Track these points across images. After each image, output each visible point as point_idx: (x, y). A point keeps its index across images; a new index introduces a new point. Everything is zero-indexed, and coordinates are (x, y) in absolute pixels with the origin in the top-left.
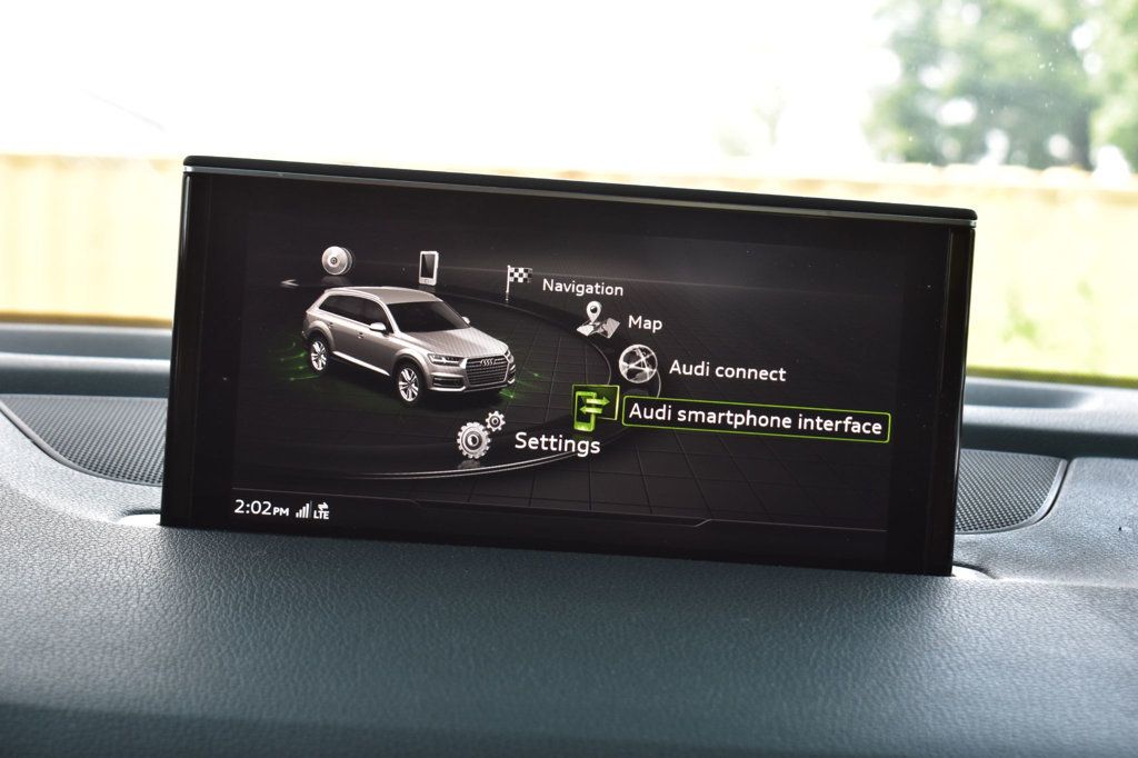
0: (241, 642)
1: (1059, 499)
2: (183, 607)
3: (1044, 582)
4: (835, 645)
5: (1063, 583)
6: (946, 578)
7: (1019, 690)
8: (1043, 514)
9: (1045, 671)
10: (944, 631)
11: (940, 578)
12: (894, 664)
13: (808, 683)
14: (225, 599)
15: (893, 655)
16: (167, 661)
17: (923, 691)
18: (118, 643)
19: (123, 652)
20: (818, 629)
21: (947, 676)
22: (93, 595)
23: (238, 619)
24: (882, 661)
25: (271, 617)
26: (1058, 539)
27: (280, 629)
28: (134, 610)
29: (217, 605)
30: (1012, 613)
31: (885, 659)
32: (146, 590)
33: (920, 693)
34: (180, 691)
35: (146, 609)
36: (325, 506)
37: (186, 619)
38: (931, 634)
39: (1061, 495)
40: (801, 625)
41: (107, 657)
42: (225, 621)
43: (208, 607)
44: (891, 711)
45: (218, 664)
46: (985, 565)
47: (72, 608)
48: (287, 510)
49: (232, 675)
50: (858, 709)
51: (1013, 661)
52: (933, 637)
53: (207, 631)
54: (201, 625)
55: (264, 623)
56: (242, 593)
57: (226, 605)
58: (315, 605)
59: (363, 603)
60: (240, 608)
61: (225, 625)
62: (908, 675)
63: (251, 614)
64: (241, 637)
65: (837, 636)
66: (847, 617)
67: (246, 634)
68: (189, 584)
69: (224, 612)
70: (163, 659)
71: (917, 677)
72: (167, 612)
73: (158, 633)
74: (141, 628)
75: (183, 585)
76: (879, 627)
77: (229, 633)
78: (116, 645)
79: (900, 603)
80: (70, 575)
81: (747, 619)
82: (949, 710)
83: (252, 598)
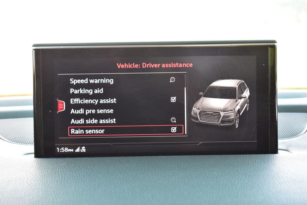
0: (59, 193)
2: (41, 183)
4: (243, 179)
6: (276, 154)
7: (301, 189)
10: (277, 171)
11: (274, 155)
12: (261, 184)
13: (235, 192)
14: (54, 180)
15: (261, 181)
16: (36, 201)
17: (271, 192)
19: (23, 200)
20: (237, 174)
21: (278, 186)
22: (13, 182)
23: (58, 186)
24: (258, 183)
25: (68, 184)
27: (71, 188)
28: (26, 186)
29: (51, 182)
30: (297, 164)
31: (259, 182)
32: (30, 179)
35: (30, 185)
36: (84, 147)
37: (42, 187)
38: (273, 173)
40: (232, 173)
41: (18, 201)
42: (54, 187)
43: (48, 183)
44: (261, 199)
45: (52, 201)
46: (288, 149)
47: (6, 187)
48: (73, 150)
50: (251, 199)
51: (299, 180)
52: (273, 174)
53: (48, 190)
54: (47, 189)
55: (66, 186)
56: (59, 177)
57: (54, 182)
58: (82, 179)
59: (96, 178)
60: (59, 182)
61: (54, 188)
62: (266, 187)
63: (62, 184)
64: (59, 191)
65: (243, 176)
66: (246, 170)
67: (60, 190)
68: (43, 176)
69: (54, 184)
70: (35, 201)
71: (269, 187)
72: (36, 185)
73: (33, 192)
74: (28, 191)
75: (41, 177)
76: (256, 172)
77: (55, 190)
78: (20, 197)
79: (262, 164)
80: (6, 176)
81: (215, 173)
82: (280, 197)
83: (62, 179)
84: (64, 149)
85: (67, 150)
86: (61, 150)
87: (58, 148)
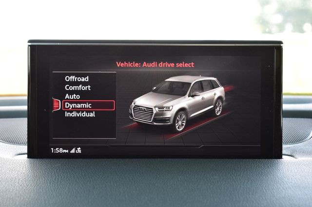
0: (52, 194)
2: (33, 184)
4: (245, 184)
6: (281, 160)
7: (306, 195)
8: (310, 137)
10: (281, 177)
11: (278, 160)
12: (265, 189)
13: (237, 197)
14: (46, 180)
15: (264, 186)
16: (27, 202)
17: (275, 197)
18: (11, 197)
19: (13, 200)
20: (239, 179)
21: (282, 191)
22: (4, 182)
23: (51, 187)
24: (261, 188)
25: (61, 186)
27: (64, 189)
28: (17, 186)
29: (44, 183)
30: (303, 170)
32: (21, 179)
35: (21, 186)
36: (80, 148)
37: (34, 188)
40: (234, 178)
41: (8, 202)
42: (46, 188)
43: (41, 184)
44: (265, 204)
45: (44, 202)
46: (293, 155)
48: (68, 151)
49: (49, 205)
50: (254, 204)
51: (304, 186)
52: (277, 179)
53: (41, 191)
54: (39, 190)
55: (59, 188)
56: (52, 178)
57: (47, 183)
58: (76, 181)
59: (91, 179)
60: (52, 183)
62: (270, 192)
63: (55, 185)
65: (246, 181)
66: (249, 174)
67: (53, 192)
68: (35, 177)
69: (46, 185)
71: (273, 193)
72: (27, 186)
73: (25, 193)
74: (19, 192)
75: (33, 177)
76: (260, 177)
77: (48, 192)
79: (266, 169)
81: (216, 177)
82: (284, 203)
83: (55, 180)
84: (59, 150)
85: (61, 151)
86: (56, 151)
87: (52, 149)
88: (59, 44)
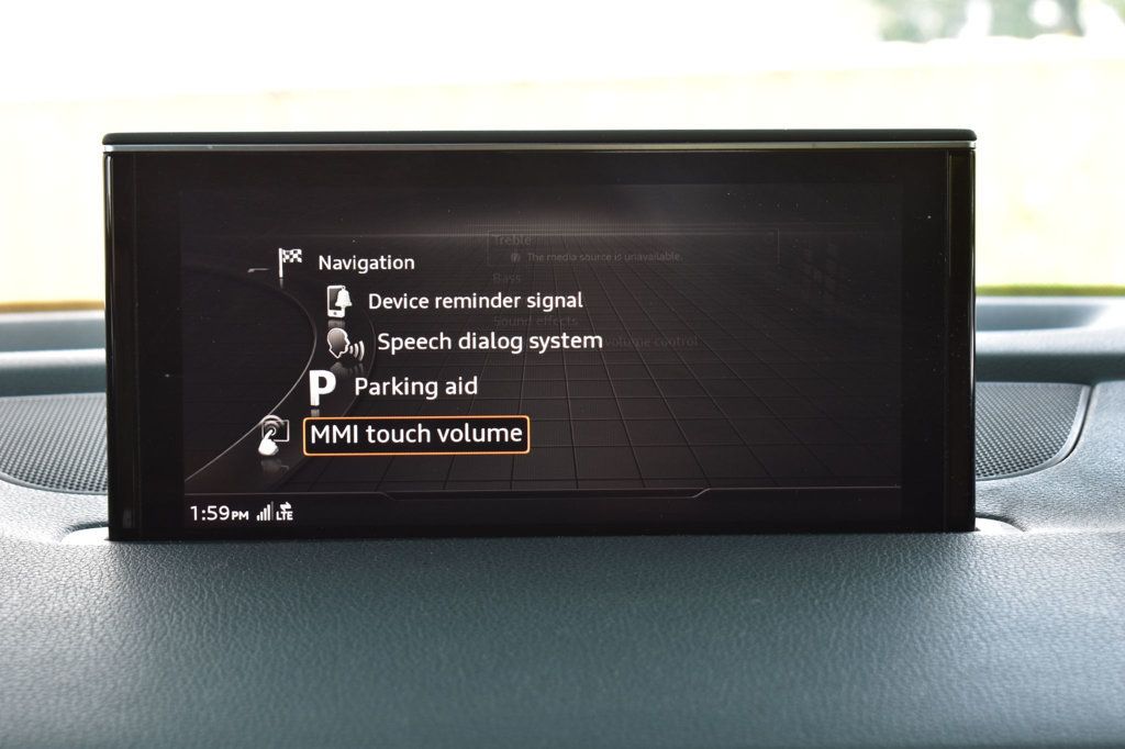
0: (209, 671)
1: (1084, 432)
2: (141, 635)
3: (1076, 531)
4: (856, 622)
5: (1097, 530)
6: (970, 534)
7: (1060, 658)
8: (1068, 450)
9: (1086, 634)
10: (972, 595)
11: (963, 535)
12: (920, 639)
13: (830, 670)
14: (186, 621)
15: (919, 628)
16: (128, 699)
17: (955, 668)
18: (73, 684)
19: (79, 693)
20: (835, 605)
21: (980, 647)
22: (42, 629)
23: (202, 646)
24: (908, 636)
25: (238, 639)
26: (1088, 479)
27: (249, 652)
28: (88, 643)
29: (179, 630)
30: (1045, 571)
31: (911, 634)
32: (99, 619)
33: (953, 671)
34: (146, 733)
35: (101, 641)
36: (288, 506)
37: (146, 649)
38: (959, 601)
39: (1086, 427)
40: (817, 602)
42: (188, 647)
43: (169, 632)
44: (922, 694)
45: (185, 698)
46: (1010, 515)
47: (19, 648)
48: (247, 513)
49: (202, 709)
50: (887, 695)
51: (1050, 626)
52: (961, 606)
53: (170, 660)
54: (163, 655)
55: (232, 646)
56: (205, 614)
57: (189, 629)
58: (286, 620)
59: (338, 615)
60: (204, 632)
61: (189, 653)
62: (937, 650)
63: (217, 638)
64: (208, 665)
65: (857, 612)
66: (866, 589)
67: (213, 661)
68: (146, 609)
69: (187, 637)
70: (125, 697)
71: (947, 652)
72: (124, 642)
73: (116, 667)
74: (97, 663)
75: (139, 611)
76: (902, 598)
77: (194, 662)
78: (71, 685)
79: (922, 569)
80: (15, 608)
81: (758, 600)
82: (986, 687)
83: (216, 619)
84: (217, 510)
85: (226, 513)
86: (207, 515)
87: (195, 508)
88: (210, 147)
